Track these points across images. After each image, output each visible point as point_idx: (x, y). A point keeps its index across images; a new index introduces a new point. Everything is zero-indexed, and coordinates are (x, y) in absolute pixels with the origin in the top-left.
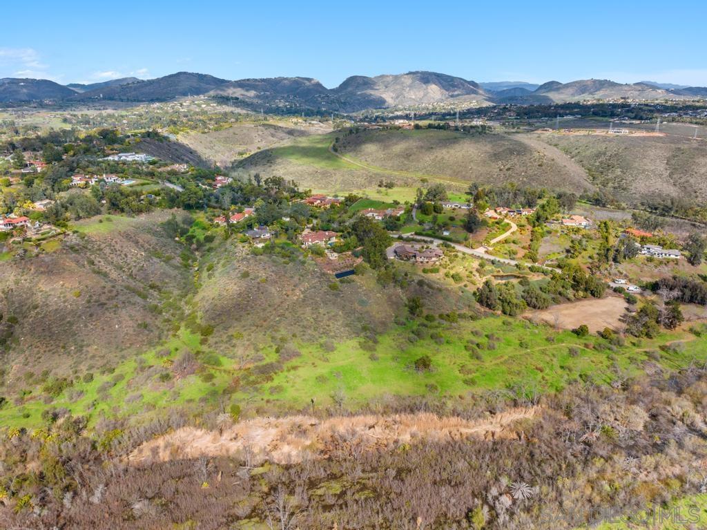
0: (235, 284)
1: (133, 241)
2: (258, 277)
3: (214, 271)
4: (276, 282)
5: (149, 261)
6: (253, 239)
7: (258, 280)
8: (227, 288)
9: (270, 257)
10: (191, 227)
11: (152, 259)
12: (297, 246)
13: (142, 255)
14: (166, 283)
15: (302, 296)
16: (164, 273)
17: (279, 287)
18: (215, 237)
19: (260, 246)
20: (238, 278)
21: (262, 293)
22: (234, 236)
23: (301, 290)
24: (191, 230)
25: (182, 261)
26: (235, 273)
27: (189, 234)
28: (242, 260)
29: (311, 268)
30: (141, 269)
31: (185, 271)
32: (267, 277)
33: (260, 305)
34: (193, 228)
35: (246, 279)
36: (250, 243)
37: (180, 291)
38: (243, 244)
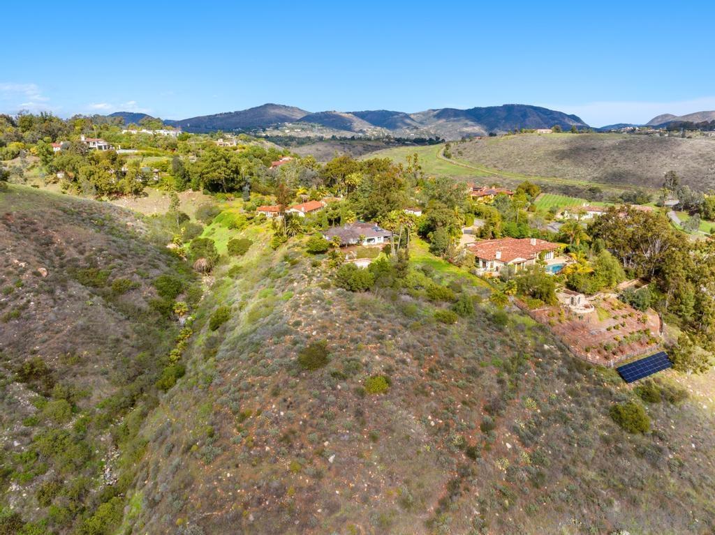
0: (275, 394)
1: (36, 240)
2: (357, 370)
3: (224, 330)
4: (422, 391)
5: (51, 292)
6: (342, 246)
7: (359, 379)
8: (243, 408)
9: (394, 298)
10: (209, 224)
11: (64, 288)
12: (464, 270)
13: (38, 274)
14: (81, 361)
15: (524, 455)
16: (85, 329)
17: (435, 414)
18: (251, 243)
19: (363, 264)
20: (289, 368)
21: (374, 438)
22: (295, 240)
23: (515, 430)
24: (207, 229)
25: (157, 297)
26: (280, 348)
27: (202, 237)
28: (307, 303)
29: (530, 342)
30: (18, 316)
31: (158, 323)
32: (389, 370)
33: (365, 500)
34: (213, 226)
35: (317, 374)
36: (334, 256)
37: (117, 390)
38: (315, 258)
